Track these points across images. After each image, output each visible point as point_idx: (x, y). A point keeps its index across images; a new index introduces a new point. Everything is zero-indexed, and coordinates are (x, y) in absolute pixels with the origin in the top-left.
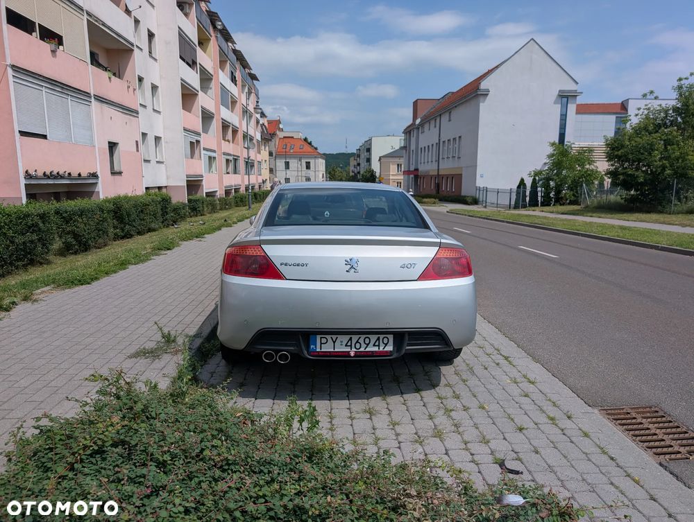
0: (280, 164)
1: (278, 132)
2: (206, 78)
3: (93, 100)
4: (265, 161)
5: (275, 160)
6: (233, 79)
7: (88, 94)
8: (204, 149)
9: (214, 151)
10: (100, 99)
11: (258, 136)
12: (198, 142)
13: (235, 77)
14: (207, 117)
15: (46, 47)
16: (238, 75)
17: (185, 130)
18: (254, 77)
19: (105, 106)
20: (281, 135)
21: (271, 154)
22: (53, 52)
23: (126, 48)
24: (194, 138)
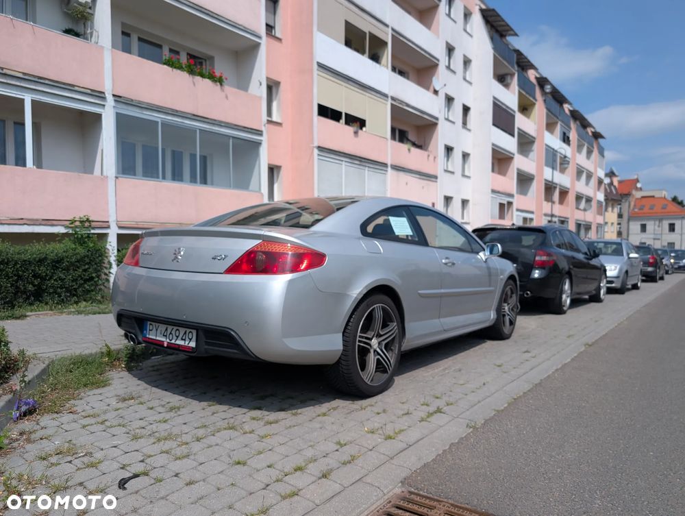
0: (635, 227)
1: (634, 192)
2: (526, 143)
3: (389, 169)
4: (612, 224)
5: (628, 223)
6: (566, 139)
7: (385, 165)
8: (518, 210)
9: (532, 213)
10: (396, 168)
11: (601, 196)
12: (510, 204)
13: (568, 138)
14: (524, 180)
15: (350, 130)
16: (573, 135)
17: (493, 191)
18: (597, 136)
19: (402, 174)
20: (638, 195)
21: (620, 216)
22: (356, 133)
23: (431, 123)
24: (505, 200)
